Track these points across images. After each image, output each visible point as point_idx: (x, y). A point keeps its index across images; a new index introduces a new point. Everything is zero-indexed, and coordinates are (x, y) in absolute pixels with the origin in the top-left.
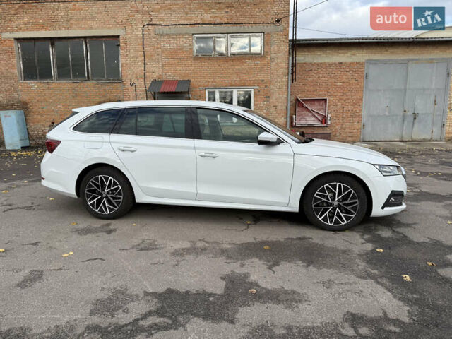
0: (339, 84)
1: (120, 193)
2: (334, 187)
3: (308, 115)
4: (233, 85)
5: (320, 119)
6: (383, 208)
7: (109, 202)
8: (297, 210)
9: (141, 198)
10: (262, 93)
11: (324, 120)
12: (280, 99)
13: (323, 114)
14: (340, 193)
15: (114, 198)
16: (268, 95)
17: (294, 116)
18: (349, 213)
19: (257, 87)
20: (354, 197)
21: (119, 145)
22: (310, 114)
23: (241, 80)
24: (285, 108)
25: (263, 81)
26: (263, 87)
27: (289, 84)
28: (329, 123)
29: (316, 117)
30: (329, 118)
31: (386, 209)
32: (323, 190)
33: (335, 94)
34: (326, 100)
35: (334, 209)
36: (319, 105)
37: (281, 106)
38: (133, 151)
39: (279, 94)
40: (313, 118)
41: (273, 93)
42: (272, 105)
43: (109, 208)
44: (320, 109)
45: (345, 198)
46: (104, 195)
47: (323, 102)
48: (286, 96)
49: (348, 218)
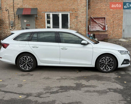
0: (111, 10)
1: (32, 62)
2: (106, 58)
3: (96, 26)
4: (59, 11)
5: (102, 27)
6: (122, 65)
7: (28, 66)
8: (94, 66)
9: (40, 64)
10: (73, 15)
11: (104, 28)
12: (83, 17)
13: (104, 25)
14: (108, 60)
15: (30, 64)
16: (77, 16)
17: (90, 26)
18: (111, 67)
19: (72, 12)
20: (112, 62)
21: (32, 45)
22: (97, 25)
23: (63, 9)
24: (85, 22)
25: (74, 9)
26: (74, 12)
27: (87, 11)
28: (107, 29)
29: (100, 27)
30: (107, 27)
31: (123, 65)
32: (102, 59)
33: (109, 15)
34: (105, 18)
35: (106, 66)
36: (102, 20)
37: (84, 21)
38: (37, 47)
39: (82, 15)
40: (99, 27)
41: (79, 15)
42: (79, 21)
43: (28, 68)
44: (102, 23)
45: (110, 62)
46: (26, 63)
47: (104, 19)
48: (85, 16)
49: (110, 68)
